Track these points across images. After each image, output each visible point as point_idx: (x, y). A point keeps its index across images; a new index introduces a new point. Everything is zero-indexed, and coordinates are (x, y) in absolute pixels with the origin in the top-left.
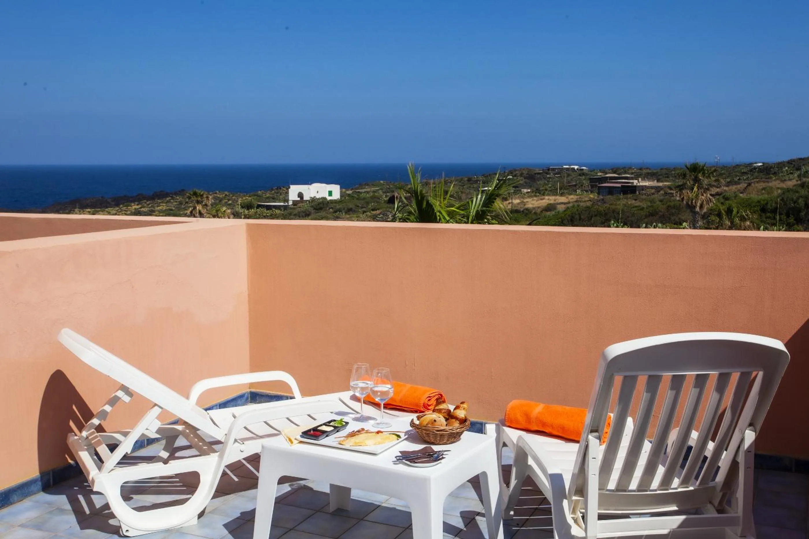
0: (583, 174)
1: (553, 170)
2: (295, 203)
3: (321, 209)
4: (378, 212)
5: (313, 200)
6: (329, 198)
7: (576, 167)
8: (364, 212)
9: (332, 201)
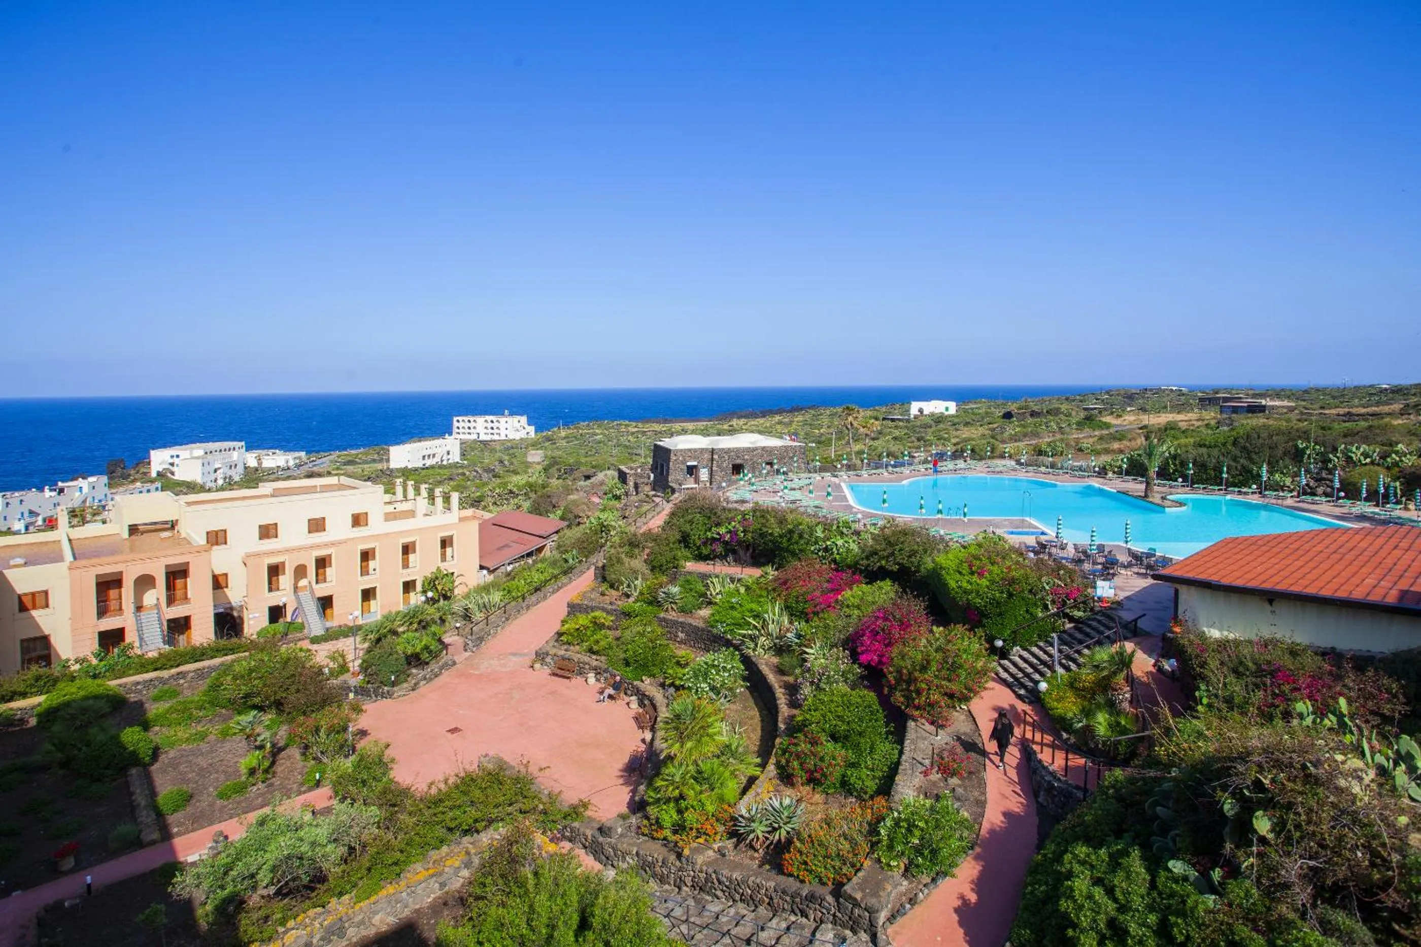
0: (1183, 395)
1: (1151, 390)
2: (916, 417)
3: (940, 422)
4: (995, 426)
5: (932, 415)
6: (946, 413)
7: (1174, 388)
8: (981, 425)
9: (950, 416)
